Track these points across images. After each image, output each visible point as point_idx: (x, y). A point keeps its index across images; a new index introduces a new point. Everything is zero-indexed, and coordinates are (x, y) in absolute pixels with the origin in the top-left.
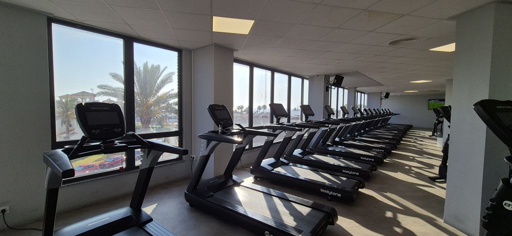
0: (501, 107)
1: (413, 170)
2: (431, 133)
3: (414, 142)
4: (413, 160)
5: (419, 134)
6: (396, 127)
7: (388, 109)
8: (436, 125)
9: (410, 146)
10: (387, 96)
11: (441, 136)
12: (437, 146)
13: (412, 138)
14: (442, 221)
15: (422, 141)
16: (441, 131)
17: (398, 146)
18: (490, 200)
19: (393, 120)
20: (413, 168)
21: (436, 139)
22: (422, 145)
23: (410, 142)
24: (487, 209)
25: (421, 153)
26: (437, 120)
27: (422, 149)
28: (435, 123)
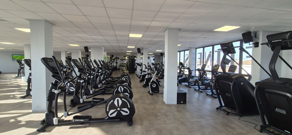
0: (49, 60)
2: (17, 75)
3: (10, 82)
4: (15, 91)
5: (11, 77)
8: (19, 70)
9: (7, 84)
11: (24, 75)
12: (23, 81)
13: (7, 80)
15: (16, 80)
16: (23, 73)
18: (49, 91)
21: (21, 78)
23: (7, 82)
24: (47, 98)
26: (20, 67)
28: (19, 69)
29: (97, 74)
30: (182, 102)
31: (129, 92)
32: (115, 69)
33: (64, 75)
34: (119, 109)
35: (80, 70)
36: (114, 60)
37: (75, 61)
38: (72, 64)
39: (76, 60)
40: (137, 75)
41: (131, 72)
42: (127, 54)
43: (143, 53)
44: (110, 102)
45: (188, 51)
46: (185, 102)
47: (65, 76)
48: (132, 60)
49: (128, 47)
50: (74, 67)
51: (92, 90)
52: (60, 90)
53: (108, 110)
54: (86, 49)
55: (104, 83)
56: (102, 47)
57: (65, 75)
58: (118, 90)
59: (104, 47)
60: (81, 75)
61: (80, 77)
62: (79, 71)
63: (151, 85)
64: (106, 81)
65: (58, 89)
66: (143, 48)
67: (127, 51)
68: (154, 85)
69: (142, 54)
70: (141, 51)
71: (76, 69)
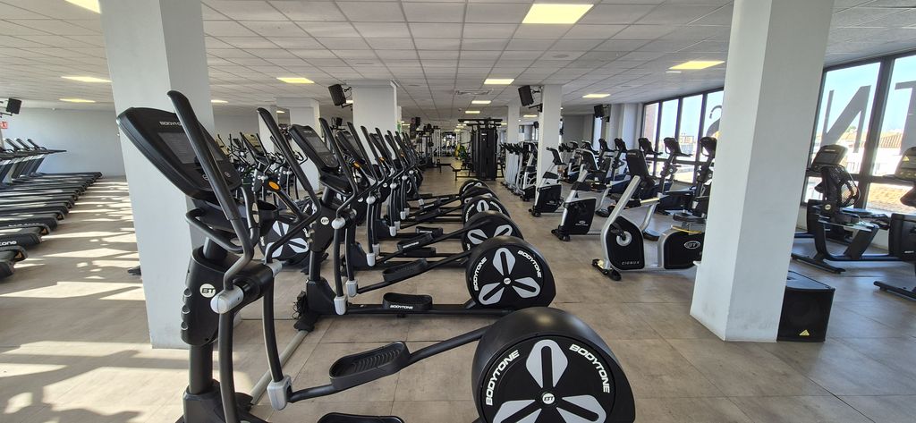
0: (168, 124)
1: (97, 267)
3: (105, 207)
4: (100, 244)
6: (60, 181)
7: (29, 140)
10: (14, 106)
14: (150, 346)
17: (60, 222)
19: (49, 166)
20: (97, 263)
22: (119, 209)
23: (93, 207)
25: (118, 225)
27: (119, 217)
29: (385, 185)
30: (805, 333)
31: (539, 275)
32: (427, 164)
33: (252, 213)
34: (548, 399)
35: (326, 174)
36: (422, 134)
37: (302, 133)
38: (295, 147)
39: (308, 128)
40: (506, 186)
41: (484, 175)
42: (467, 112)
43: (541, 105)
44: (505, 362)
45: (721, 93)
46: (819, 334)
47: (257, 218)
48: (486, 134)
49: (488, 82)
50: (300, 158)
51: (371, 251)
52: (238, 293)
53: (489, 401)
54: (338, 92)
55: (407, 217)
56: (392, 84)
57: (255, 207)
58: (490, 263)
59: (397, 82)
60: (331, 194)
61: (329, 206)
62: (323, 179)
63: (611, 238)
64: (411, 209)
65: (230, 288)
66: (544, 83)
67: (474, 102)
68: (624, 238)
69: (540, 108)
70: (535, 96)
71: (310, 170)
